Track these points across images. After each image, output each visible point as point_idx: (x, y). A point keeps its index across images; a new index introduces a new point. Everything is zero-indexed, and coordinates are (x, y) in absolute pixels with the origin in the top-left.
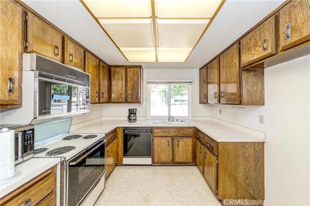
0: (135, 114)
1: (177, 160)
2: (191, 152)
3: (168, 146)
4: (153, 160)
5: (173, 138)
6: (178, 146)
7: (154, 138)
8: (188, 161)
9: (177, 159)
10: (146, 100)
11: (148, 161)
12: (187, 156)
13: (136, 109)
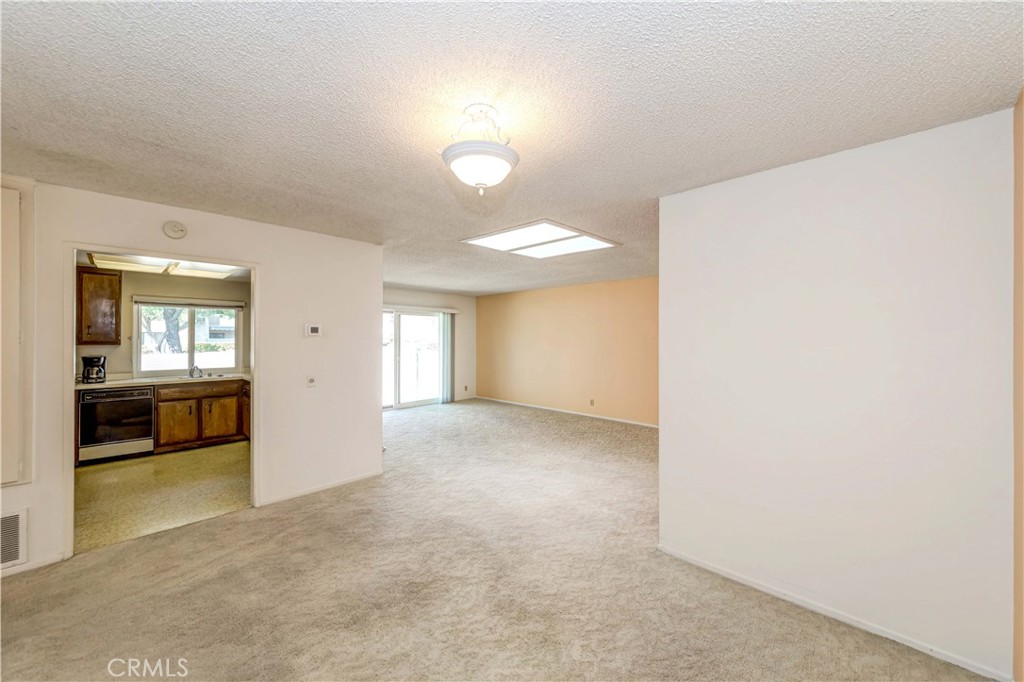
0: (103, 367)
1: (208, 435)
2: (234, 418)
3: (190, 413)
4: (157, 444)
5: (199, 401)
6: (210, 411)
7: (160, 404)
8: (230, 433)
9: (207, 433)
10: (130, 338)
11: (147, 444)
12: (227, 425)
13: (105, 358)
